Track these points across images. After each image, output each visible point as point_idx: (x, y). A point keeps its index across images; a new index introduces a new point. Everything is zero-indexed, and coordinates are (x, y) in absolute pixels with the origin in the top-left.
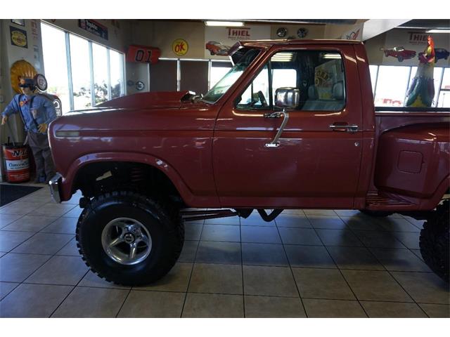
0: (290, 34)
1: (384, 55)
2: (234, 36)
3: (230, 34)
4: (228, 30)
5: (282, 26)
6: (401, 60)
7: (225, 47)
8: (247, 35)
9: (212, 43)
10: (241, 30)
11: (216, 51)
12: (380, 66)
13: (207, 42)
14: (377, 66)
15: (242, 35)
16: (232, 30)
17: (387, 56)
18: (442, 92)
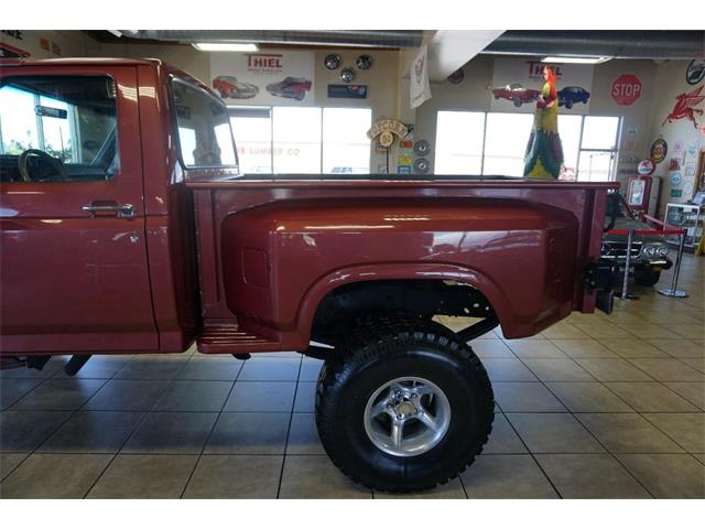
0: (346, 65)
1: (493, 96)
2: (258, 67)
3: (250, 64)
4: (246, 58)
5: (332, 52)
6: (518, 104)
7: (243, 85)
8: (278, 66)
9: (222, 80)
10: (268, 58)
11: (229, 92)
12: (489, 114)
13: (213, 77)
14: (483, 114)
15: (270, 66)
16: (253, 58)
17: (497, 97)
18: (582, 153)
